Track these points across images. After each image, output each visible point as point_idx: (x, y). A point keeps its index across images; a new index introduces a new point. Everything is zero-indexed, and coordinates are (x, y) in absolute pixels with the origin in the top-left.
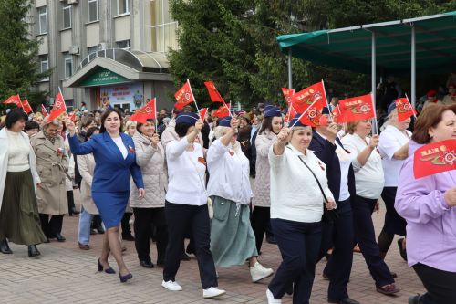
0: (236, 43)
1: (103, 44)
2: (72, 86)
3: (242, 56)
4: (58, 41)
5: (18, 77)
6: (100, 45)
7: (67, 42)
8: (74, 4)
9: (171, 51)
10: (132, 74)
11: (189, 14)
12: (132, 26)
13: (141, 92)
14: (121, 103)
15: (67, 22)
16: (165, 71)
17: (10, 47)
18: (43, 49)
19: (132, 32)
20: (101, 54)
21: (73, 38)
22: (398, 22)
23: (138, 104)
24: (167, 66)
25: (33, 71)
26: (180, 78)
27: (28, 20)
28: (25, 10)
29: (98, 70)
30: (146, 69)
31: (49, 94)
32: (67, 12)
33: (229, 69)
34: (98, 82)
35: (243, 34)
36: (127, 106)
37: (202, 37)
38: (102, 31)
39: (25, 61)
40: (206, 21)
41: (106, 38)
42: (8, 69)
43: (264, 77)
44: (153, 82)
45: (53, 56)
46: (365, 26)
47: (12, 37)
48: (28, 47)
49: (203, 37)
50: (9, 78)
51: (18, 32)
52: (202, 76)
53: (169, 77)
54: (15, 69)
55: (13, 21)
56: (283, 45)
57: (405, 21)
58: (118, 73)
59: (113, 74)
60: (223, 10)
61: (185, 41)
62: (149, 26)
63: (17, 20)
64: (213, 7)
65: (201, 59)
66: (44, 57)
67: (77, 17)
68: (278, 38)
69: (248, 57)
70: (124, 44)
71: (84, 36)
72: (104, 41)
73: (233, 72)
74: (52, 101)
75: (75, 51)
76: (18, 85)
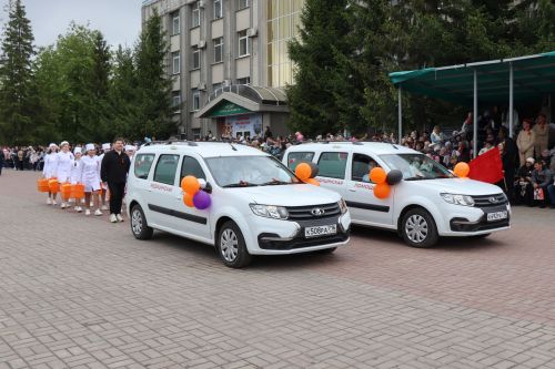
0: (346, 79)
1: (226, 81)
2: (202, 117)
3: (351, 91)
4: (189, 79)
5: (157, 109)
6: (224, 82)
7: (196, 80)
8: (202, 49)
9: (288, 86)
10: (253, 106)
11: (304, 55)
12: (251, 65)
13: (260, 121)
14: (243, 131)
15: (196, 64)
16: (281, 103)
18: (176, 87)
19: (251, 70)
20: (227, 90)
21: (201, 77)
22: (499, 61)
23: (257, 132)
24: (283, 99)
26: (296, 109)
27: (165, 63)
28: (163, 54)
29: (224, 103)
30: (265, 102)
31: (181, 124)
32: (196, 55)
33: (339, 101)
34: (224, 112)
35: (353, 71)
36: (247, 134)
37: (315, 74)
38: (226, 70)
39: (162, 96)
40: (319, 61)
41: (229, 75)
42: (149, 104)
43: (371, 109)
44: (271, 113)
45: (184, 92)
46: (468, 65)
47: (152, 77)
48: (165, 85)
49: (317, 74)
50: (149, 111)
51: (158, 72)
52: (316, 108)
53: (286, 109)
54: (154, 103)
55: (154, 64)
56: (395, 81)
57: (505, 60)
58: (241, 105)
59: (236, 106)
60: (335, 51)
61: (302, 78)
62: (266, 65)
63: (157, 63)
64: (325, 48)
65: (316, 93)
66: (177, 93)
67: (204, 60)
68: (391, 74)
69: (357, 91)
70: (243, 80)
71: (210, 75)
72: (227, 79)
73: (344, 104)
74: (183, 130)
75: (203, 87)
76: (156, 116)
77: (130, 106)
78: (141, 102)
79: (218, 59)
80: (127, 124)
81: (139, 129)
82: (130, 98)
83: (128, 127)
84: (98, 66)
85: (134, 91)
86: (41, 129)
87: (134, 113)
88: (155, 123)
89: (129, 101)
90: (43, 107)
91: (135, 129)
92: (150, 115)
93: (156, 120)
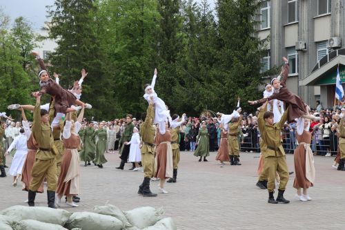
1: (335, 39)
4: (282, 36)
5: (246, 77)
6: (331, 40)
7: (292, 37)
15: (292, 18)
17: (240, 47)
20: (342, 52)
21: (299, 33)
27: (253, 19)
28: (254, 8)
38: (333, 25)
41: (338, 32)
42: (239, 69)
45: (276, 52)
47: (241, 37)
50: (239, 77)
54: (246, 68)
55: (244, 21)
63: (247, 19)
67: (304, 12)
71: (311, 31)
72: (335, 36)
75: (302, 47)
76: (247, 84)
77: (214, 72)
79: (322, 10)
80: (212, 93)
81: (227, 99)
82: (213, 62)
83: (214, 97)
84: (166, 22)
85: (218, 54)
86: (102, 99)
87: (221, 79)
88: (246, 92)
89: (211, 65)
90: (103, 73)
91: (223, 99)
92: (239, 82)
93: (247, 88)
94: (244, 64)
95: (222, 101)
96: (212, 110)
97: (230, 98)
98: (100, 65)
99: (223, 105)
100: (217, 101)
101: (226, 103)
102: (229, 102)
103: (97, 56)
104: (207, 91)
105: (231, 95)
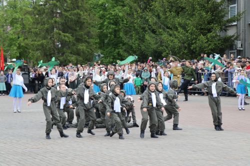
5: (209, 23)
25: (223, 16)
31: (237, 38)
42: (201, 17)
50: (201, 25)
54: (207, 16)
74: (239, 45)
76: (209, 31)
77: (179, 20)
78: (192, 15)
80: (176, 40)
81: (189, 45)
82: (179, 10)
83: (177, 43)
86: (82, 47)
87: (184, 28)
88: (207, 38)
89: (178, 14)
90: (84, 23)
91: (186, 45)
92: (202, 29)
93: (209, 35)
94: (207, 12)
95: (186, 48)
96: (176, 56)
97: (192, 44)
98: (80, 15)
99: (186, 51)
100: (180, 48)
101: (189, 49)
102: (192, 48)
103: (78, 7)
104: (171, 38)
105: (194, 41)
